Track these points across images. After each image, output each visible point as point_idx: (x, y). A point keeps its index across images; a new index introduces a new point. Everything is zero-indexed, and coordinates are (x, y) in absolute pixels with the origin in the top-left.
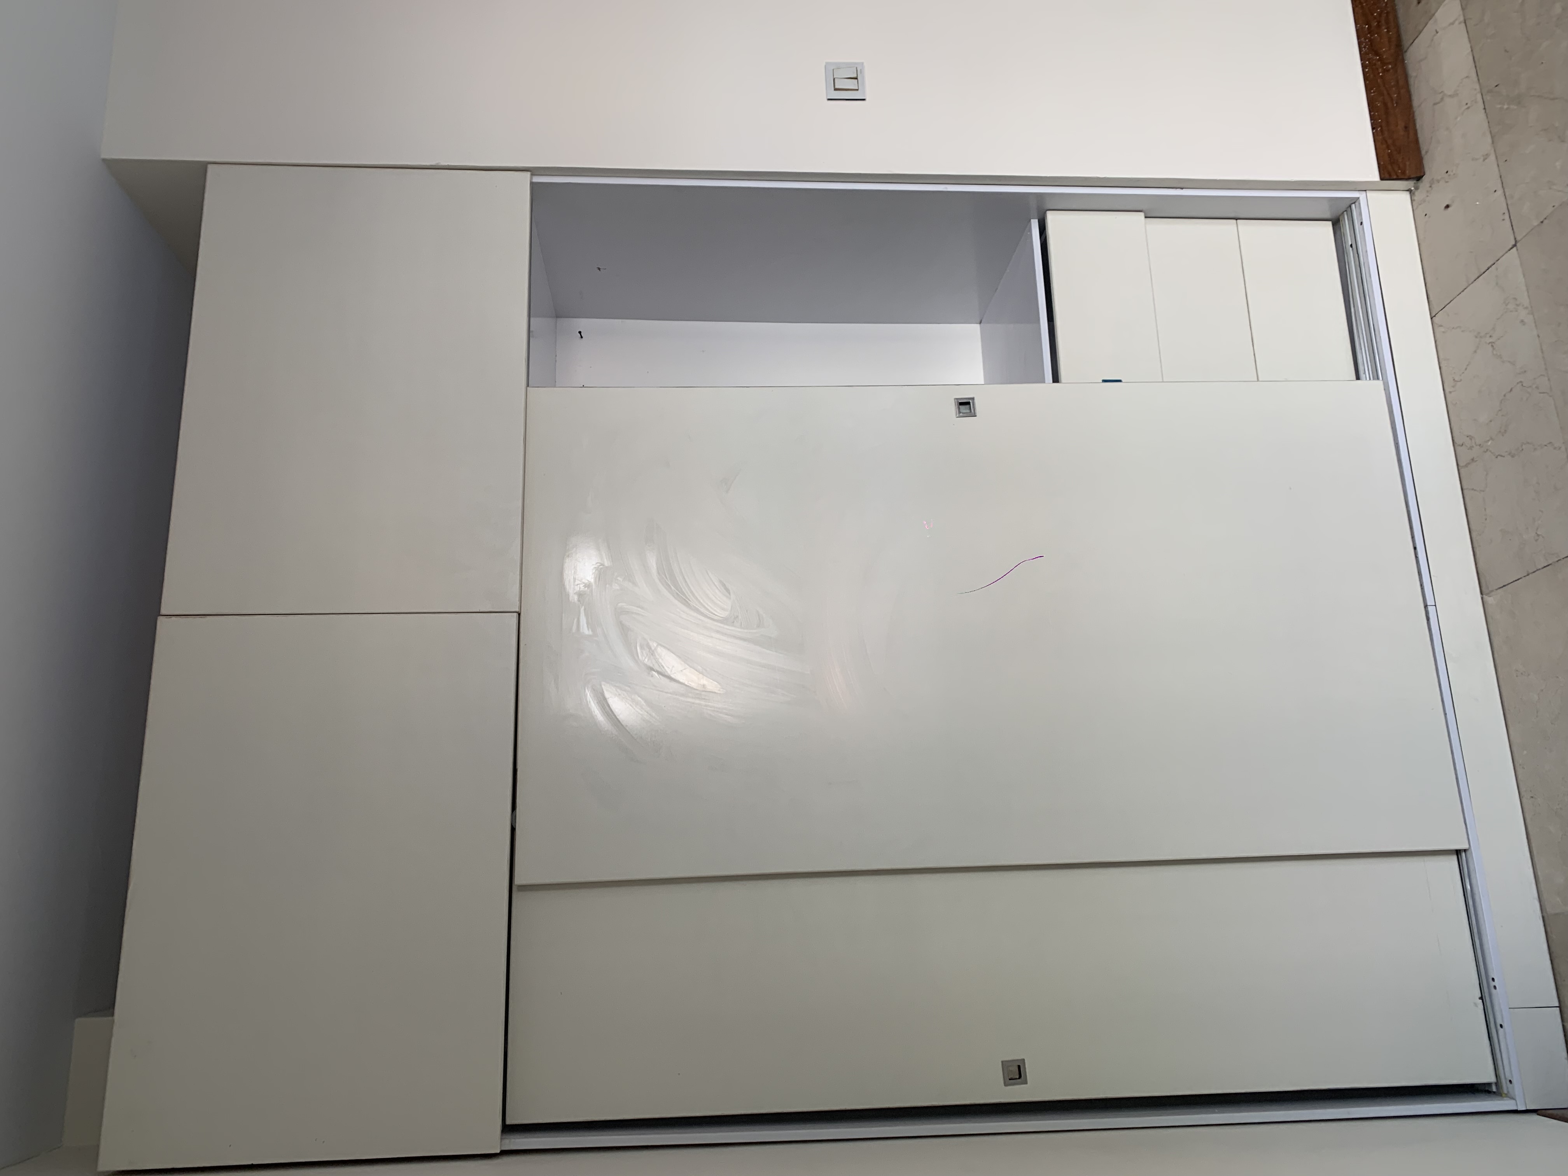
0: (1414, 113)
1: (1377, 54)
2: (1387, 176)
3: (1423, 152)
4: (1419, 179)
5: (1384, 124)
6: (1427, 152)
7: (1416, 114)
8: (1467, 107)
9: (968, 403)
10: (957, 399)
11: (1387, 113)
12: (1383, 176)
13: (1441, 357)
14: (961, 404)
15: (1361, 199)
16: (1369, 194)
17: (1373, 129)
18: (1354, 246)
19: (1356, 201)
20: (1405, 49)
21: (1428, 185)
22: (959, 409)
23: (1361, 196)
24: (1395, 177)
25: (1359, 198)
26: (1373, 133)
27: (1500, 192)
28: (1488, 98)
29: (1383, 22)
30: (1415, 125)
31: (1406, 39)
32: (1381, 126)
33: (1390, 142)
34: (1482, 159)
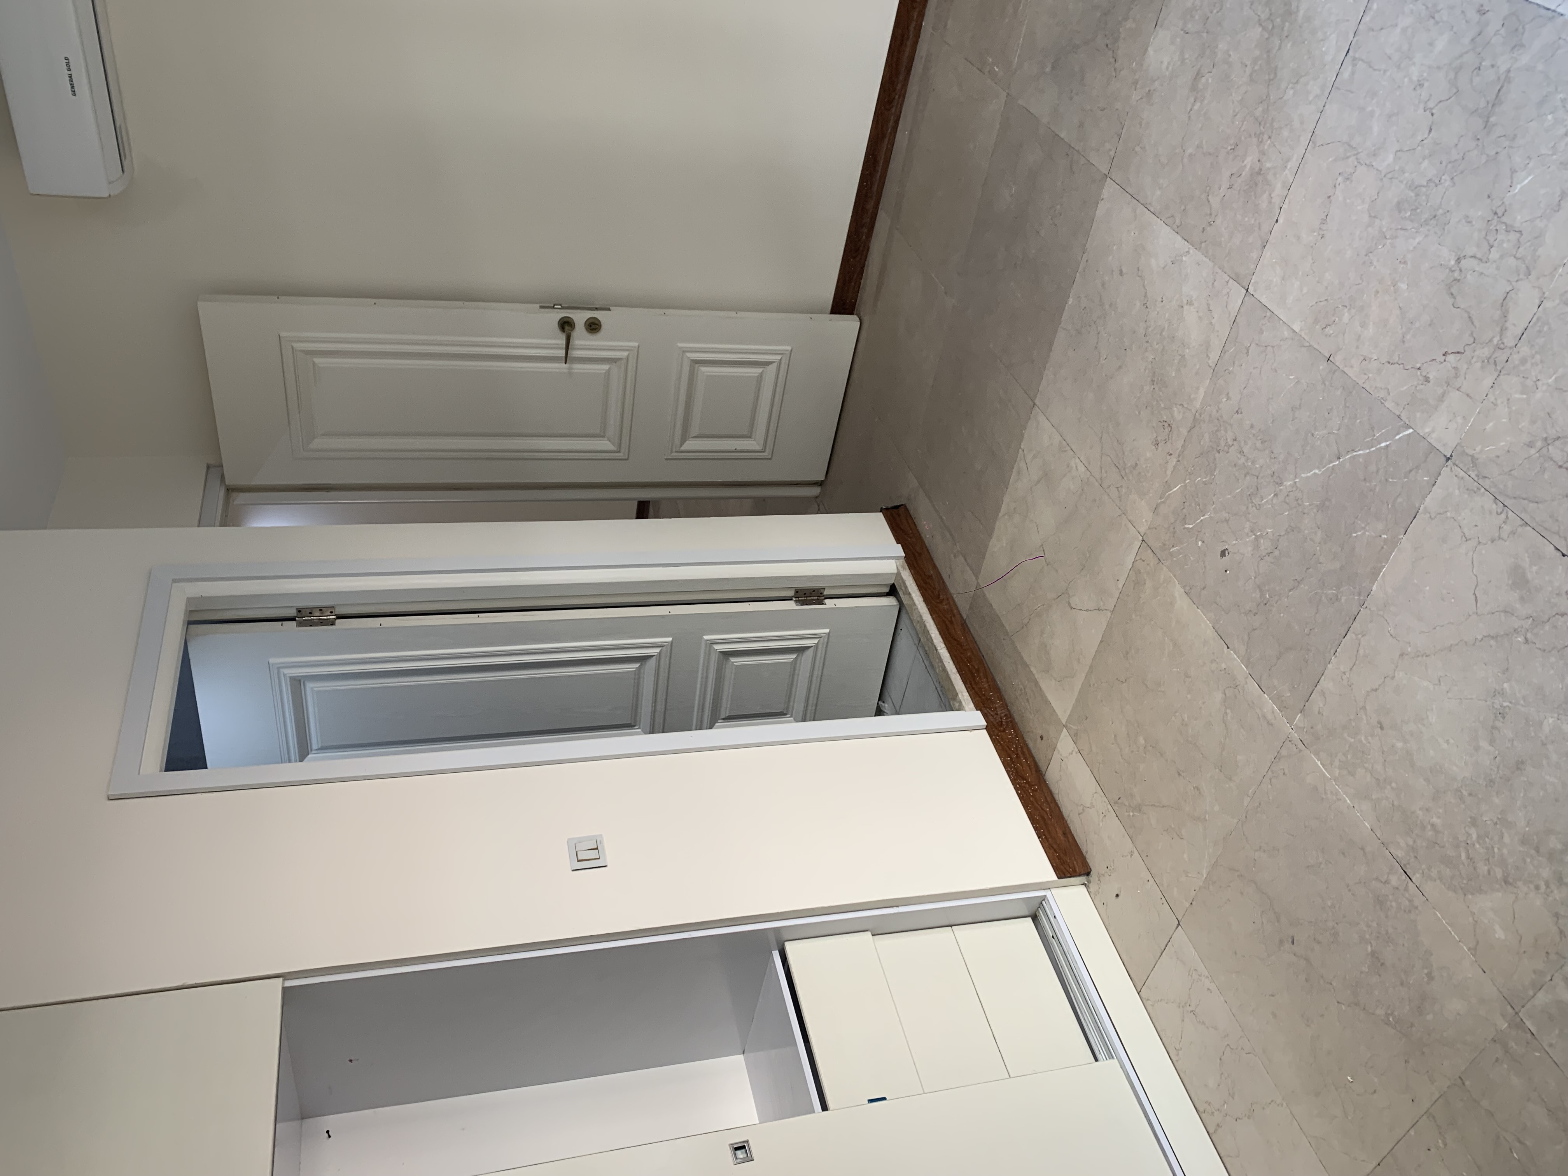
0: (1066, 822)
1: (1024, 779)
2: (1062, 875)
3: (1084, 852)
4: (1088, 874)
5: (1046, 833)
6: (1087, 852)
7: (1069, 822)
8: (1103, 815)
9: (743, 1147)
10: (732, 1144)
11: (1046, 824)
12: (1059, 876)
13: (1159, 1029)
14: (737, 1149)
15: (1047, 896)
16: (1053, 891)
17: (1039, 838)
18: (1055, 936)
19: (1044, 898)
20: (1044, 773)
21: (1097, 879)
22: (735, 1154)
23: (1047, 893)
24: (1069, 875)
25: (1046, 896)
26: (1040, 841)
27: (1151, 880)
28: (1116, 808)
29: (1020, 754)
30: (1070, 830)
31: (1042, 765)
32: (1044, 835)
33: (1055, 846)
34: (1129, 856)
